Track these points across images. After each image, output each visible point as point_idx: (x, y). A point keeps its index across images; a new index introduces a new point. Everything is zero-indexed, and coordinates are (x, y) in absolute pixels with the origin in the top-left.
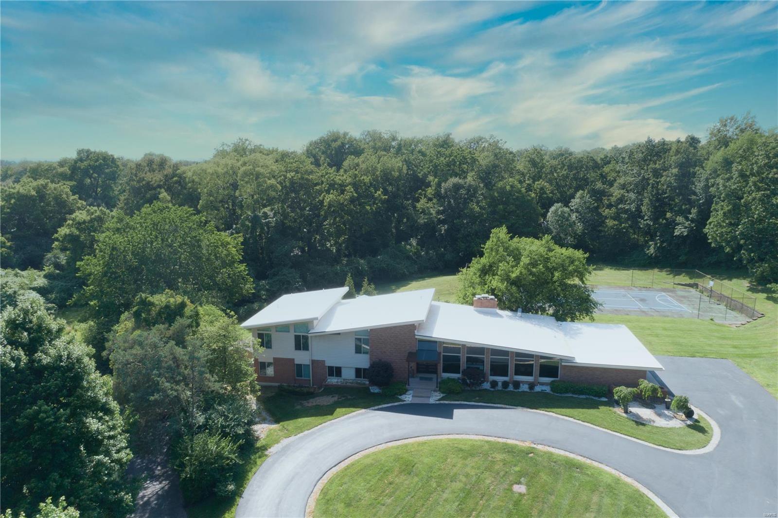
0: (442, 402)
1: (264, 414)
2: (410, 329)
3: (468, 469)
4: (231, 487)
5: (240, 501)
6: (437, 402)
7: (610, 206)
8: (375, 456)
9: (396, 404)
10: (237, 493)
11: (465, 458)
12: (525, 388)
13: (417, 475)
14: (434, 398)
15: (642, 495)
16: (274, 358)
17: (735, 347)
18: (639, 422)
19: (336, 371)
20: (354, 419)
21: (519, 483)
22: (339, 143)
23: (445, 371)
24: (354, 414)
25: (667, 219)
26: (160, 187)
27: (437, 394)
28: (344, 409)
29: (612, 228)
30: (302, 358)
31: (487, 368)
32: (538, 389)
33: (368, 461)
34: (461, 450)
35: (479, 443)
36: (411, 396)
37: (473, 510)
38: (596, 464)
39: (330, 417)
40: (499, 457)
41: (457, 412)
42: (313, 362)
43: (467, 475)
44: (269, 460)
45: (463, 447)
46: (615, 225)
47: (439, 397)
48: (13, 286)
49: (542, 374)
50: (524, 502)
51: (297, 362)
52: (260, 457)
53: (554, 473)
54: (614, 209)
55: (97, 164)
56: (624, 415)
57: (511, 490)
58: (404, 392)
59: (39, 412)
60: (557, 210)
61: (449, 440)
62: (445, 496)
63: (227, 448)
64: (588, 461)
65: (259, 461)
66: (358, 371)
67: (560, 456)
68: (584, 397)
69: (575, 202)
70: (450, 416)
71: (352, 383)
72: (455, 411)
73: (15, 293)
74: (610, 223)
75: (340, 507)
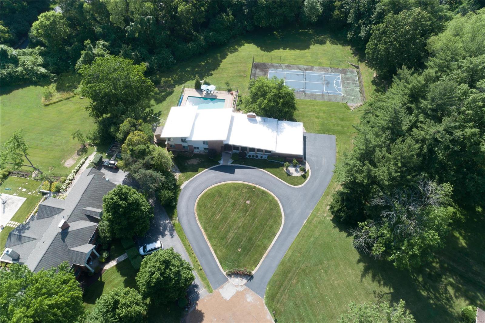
1: (176, 168)
3: (236, 195)
4: (174, 204)
5: (177, 206)
6: (231, 165)
8: (211, 190)
9: (217, 166)
10: (176, 204)
11: (236, 191)
12: (259, 157)
13: (222, 198)
14: (229, 163)
15: (277, 203)
16: (175, 144)
18: (289, 174)
19: (198, 148)
20: (204, 174)
21: (248, 200)
23: (234, 150)
24: (204, 171)
27: (230, 160)
28: (201, 169)
29: (336, 16)
30: (184, 144)
31: (248, 150)
32: (264, 157)
33: (209, 192)
34: (235, 188)
35: (240, 185)
36: (222, 161)
37: (235, 209)
38: (270, 192)
39: (197, 173)
40: (246, 190)
42: (189, 145)
43: (235, 198)
44: (182, 191)
45: (236, 186)
47: (231, 162)
50: (248, 207)
52: (179, 191)
53: (258, 196)
56: (286, 171)
57: (245, 203)
58: (220, 159)
61: (232, 183)
62: (229, 205)
64: (268, 191)
65: (179, 192)
66: (205, 149)
67: (262, 189)
68: (276, 161)
70: (233, 172)
71: (203, 152)
72: (236, 170)
73: (32, 68)
74: (336, 12)
75: (203, 208)
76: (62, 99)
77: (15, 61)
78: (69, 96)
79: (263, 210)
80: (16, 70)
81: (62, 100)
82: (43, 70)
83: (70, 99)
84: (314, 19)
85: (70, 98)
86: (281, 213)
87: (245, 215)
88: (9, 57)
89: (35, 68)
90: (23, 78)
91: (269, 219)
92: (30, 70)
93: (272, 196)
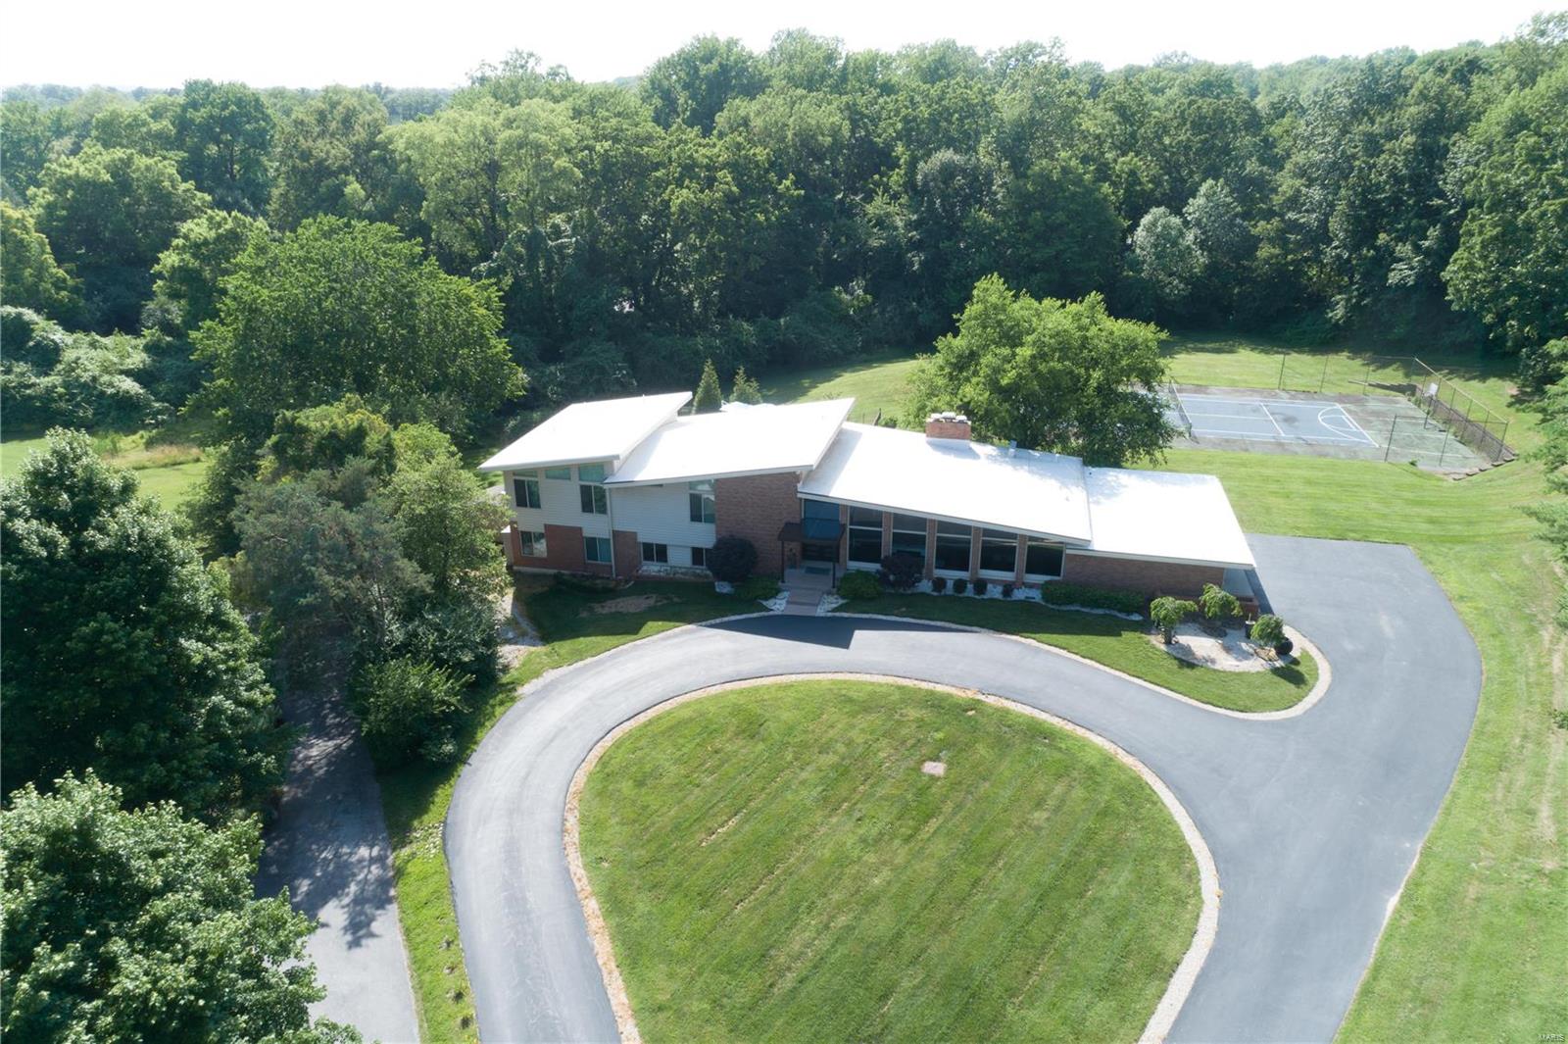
0: (837, 614)
1: (525, 625)
2: (787, 480)
3: (854, 734)
4: (449, 748)
5: (464, 771)
6: (830, 614)
7: (1269, 215)
8: (698, 706)
9: (755, 615)
10: (459, 759)
11: (853, 715)
12: (995, 592)
13: (763, 740)
14: (823, 609)
15: (1141, 785)
16: (545, 526)
17: (1432, 521)
18: (1187, 661)
19: (659, 552)
20: (676, 640)
21: (936, 759)
22: (714, 66)
23: (853, 558)
24: (676, 630)
25: (1377, 249)
26: (344, 170)
27: (831, 599)
28: (660, 623)
29: (1266, 261)
30: (595, 526)
31: (930, 552)
32: (1019, 594)
33: (686, 713)
34: (850, 700)
35: (884, 689)
36: (784, 601)
37: (845, 800)
38: (1080, 732)
39: (632, 636)
40: (913, 713)
41: (860, 636)
42: (616, 534)
43: (849, 743)
44: (519, 705)
45: (854, 695)
46: (1272, 256)
47: (834, 606)
48: (90, 367)
49: (1031, 569)
50: (934, 790)
51: (588, 533)
52: (502, 703)
53: (1001, 744)
54: (1275, 221)
55: (226, 113)
56: (1163, 647)
57: (917, 769)
58: (774, 593)
59: (99, 632)
60: (1154, 224)
61: (834, 682)
62: (804, 775)
63: (442, 688)
64: (1069, 727)
65: (498, 710)
66: (697, 554)
67: (1022, 715)
68: (1100, 611)
69: (1195, 205)
70: (845, 643)
71: (685, 574)
72: (857, 633)
73: (94, 379)
74: (1265, 251)
75: (626, 787)
76: (147, 464)
77: (46, 357)
78: (182, 459)
79: (1045, 815)
80: (34, 380)
81: (144, 468)
82: (129, 385)
83: (181, 467)
84: (1176, 287)
85: (180, 464)
86: (1178, 837)
87: (917, 830)
88: (31, 344)
89: (106, 378)
90: (45, 408)
91: (1100, 864)
92: (85, 385)
93: (1100, 750)
